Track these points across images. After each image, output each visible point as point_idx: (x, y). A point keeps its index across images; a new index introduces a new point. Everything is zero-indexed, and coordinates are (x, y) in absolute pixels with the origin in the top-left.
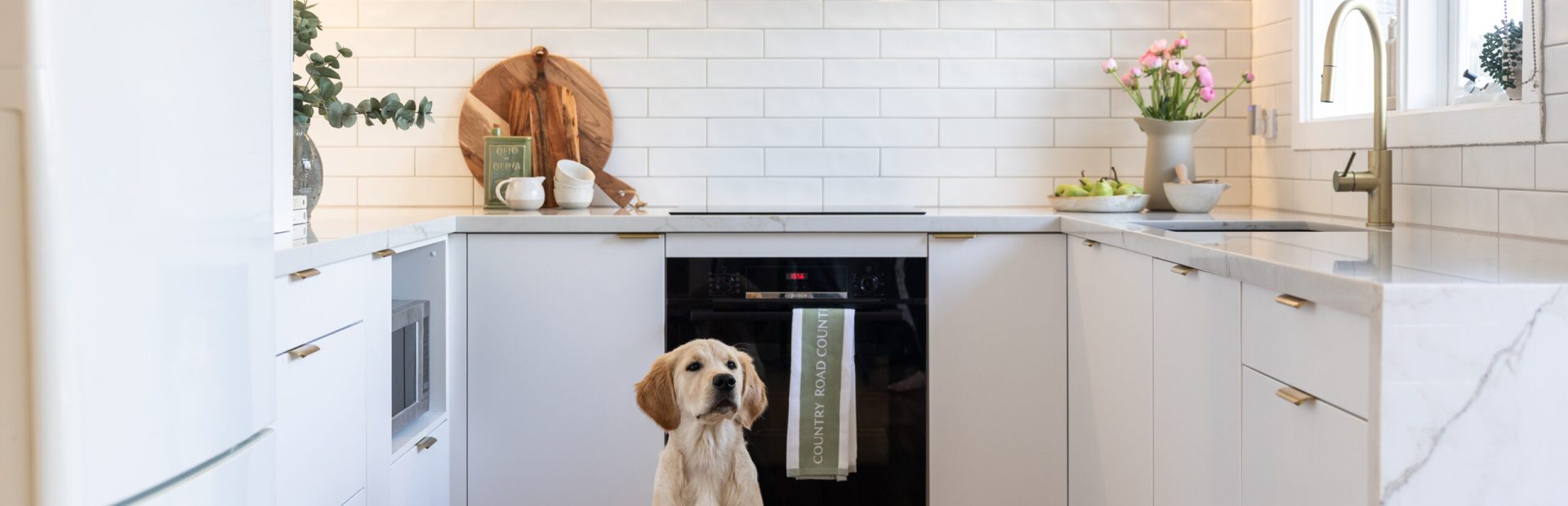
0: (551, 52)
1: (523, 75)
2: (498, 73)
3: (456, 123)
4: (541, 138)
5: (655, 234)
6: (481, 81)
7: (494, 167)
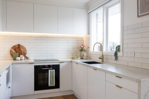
0: (20, 44)
1: (17, 47)
2: (14, 46)
3: (9, 52)
4: (19, 53)
5: (33, 63)
6: (12, 47)
7: (14, 56)
